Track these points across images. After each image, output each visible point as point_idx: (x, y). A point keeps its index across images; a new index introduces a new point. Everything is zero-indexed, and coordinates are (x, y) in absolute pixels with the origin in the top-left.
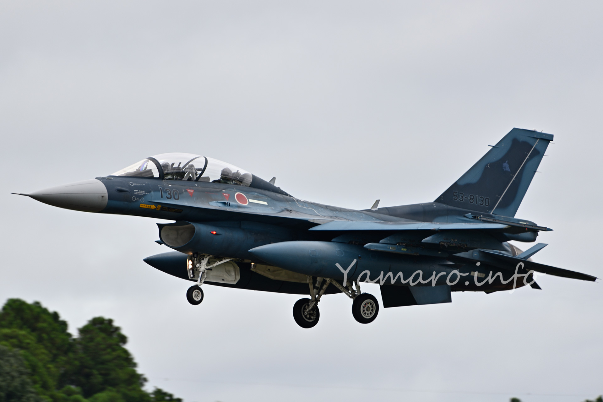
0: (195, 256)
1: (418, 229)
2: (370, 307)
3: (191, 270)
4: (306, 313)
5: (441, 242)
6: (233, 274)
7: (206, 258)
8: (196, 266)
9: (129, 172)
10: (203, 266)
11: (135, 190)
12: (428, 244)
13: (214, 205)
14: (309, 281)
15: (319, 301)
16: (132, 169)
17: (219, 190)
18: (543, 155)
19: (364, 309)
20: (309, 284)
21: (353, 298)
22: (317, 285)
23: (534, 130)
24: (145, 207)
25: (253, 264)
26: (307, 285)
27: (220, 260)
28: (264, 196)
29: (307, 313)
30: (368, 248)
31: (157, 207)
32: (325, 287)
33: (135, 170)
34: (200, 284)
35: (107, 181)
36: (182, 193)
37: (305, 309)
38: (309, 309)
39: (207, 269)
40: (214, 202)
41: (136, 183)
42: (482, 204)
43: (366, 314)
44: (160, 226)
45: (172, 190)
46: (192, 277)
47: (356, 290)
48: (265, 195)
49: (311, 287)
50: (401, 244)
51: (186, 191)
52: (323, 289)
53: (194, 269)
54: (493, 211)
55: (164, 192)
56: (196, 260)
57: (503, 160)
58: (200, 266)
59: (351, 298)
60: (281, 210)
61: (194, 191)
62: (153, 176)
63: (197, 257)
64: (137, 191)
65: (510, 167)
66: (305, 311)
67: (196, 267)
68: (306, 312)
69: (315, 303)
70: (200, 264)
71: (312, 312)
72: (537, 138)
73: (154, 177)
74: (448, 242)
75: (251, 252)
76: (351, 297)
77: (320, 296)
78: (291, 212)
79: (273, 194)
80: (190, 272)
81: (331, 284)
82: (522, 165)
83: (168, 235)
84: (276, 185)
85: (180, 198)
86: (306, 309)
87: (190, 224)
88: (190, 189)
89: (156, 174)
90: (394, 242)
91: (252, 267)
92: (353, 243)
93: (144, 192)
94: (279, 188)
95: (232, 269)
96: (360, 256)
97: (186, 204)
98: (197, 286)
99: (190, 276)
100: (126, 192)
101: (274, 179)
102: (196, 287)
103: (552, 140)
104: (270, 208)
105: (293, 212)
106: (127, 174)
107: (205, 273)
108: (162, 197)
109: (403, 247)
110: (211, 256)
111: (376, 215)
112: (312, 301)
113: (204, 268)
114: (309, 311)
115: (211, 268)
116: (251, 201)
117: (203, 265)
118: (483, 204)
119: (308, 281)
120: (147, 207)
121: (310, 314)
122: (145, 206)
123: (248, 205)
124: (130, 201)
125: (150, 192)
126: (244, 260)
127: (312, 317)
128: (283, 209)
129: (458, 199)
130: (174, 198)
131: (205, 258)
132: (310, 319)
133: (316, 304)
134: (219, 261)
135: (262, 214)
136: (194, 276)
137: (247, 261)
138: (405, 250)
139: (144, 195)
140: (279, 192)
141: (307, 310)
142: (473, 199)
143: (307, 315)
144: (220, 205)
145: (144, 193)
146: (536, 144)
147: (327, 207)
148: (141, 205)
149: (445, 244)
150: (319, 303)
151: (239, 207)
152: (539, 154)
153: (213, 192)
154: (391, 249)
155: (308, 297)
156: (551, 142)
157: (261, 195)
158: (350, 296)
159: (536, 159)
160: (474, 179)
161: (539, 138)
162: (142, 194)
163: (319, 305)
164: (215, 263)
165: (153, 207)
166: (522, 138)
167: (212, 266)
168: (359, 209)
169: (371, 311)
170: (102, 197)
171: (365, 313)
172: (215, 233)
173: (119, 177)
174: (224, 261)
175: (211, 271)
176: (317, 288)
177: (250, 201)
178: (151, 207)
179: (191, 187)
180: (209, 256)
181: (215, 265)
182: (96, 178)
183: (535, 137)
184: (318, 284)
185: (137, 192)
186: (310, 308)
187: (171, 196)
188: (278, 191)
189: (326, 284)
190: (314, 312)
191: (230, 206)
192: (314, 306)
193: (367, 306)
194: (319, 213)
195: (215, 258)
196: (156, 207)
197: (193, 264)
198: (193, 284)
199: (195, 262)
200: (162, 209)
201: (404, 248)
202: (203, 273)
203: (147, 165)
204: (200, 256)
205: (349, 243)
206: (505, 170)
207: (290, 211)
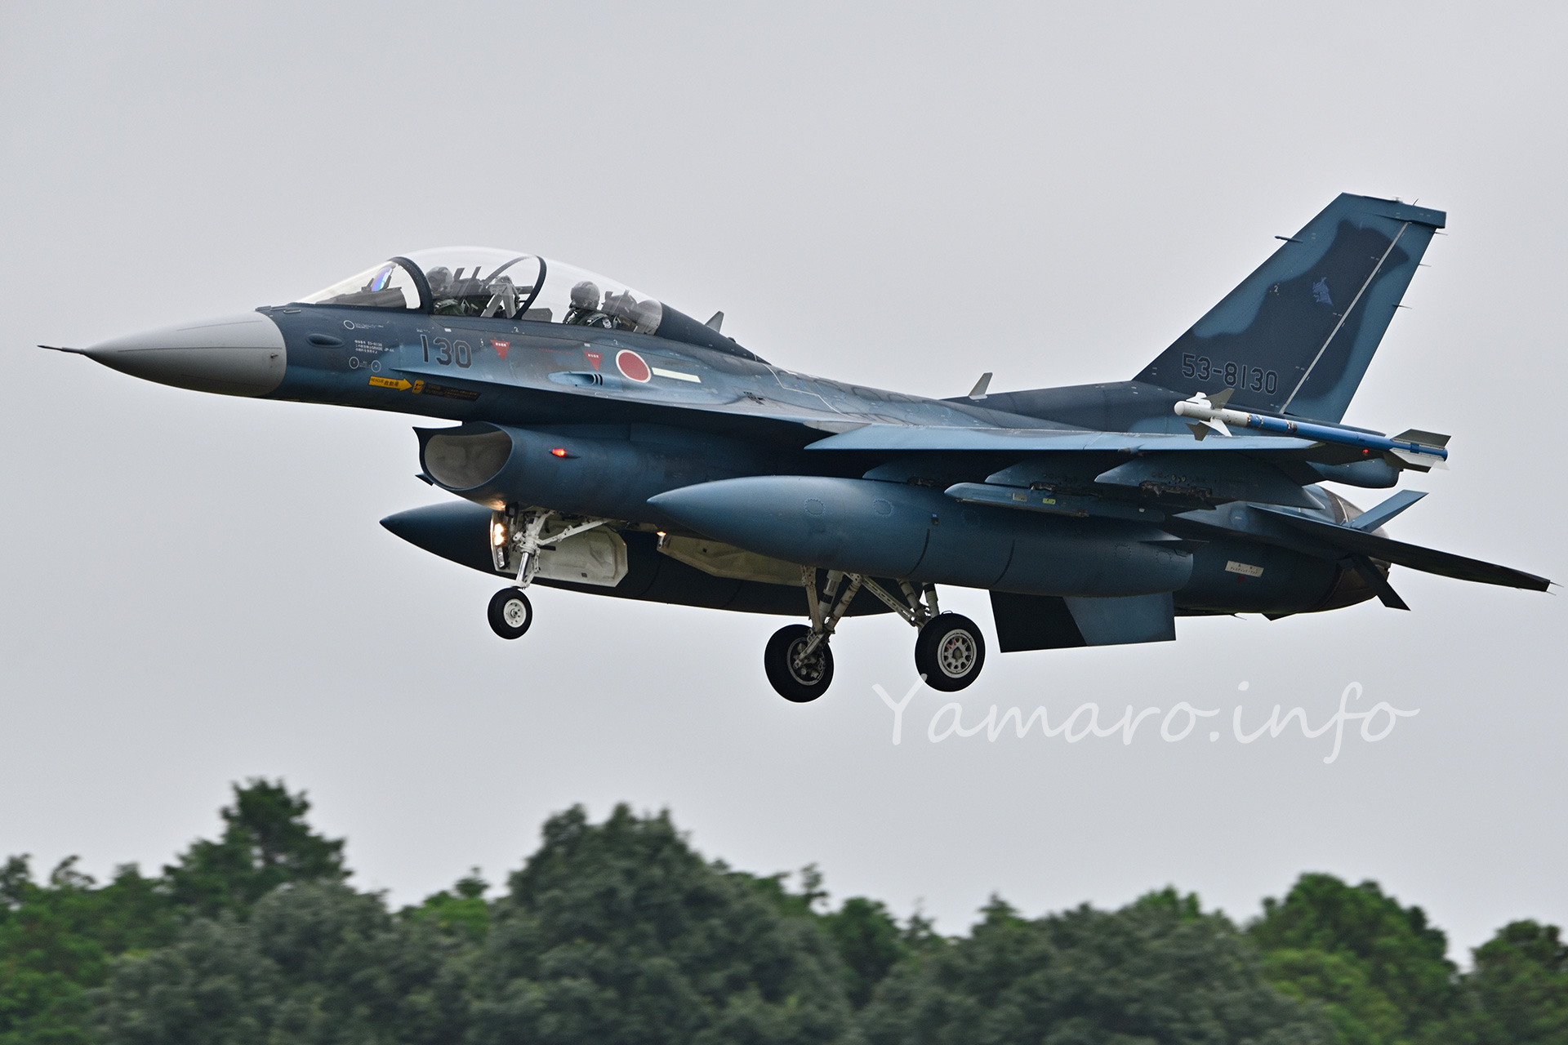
0: (512, 512)
1: (1086, 448)
2: (963, 648)
3: (501, 549)
4: (798, 664)
5: (1146, 482)
6: (610, 559)
7: (539, 517)
8: (514, 539)
9: (344, 295)
10: (531, 539)
11: (356, 341)
12: (1110, 489)
13: (560, 382)
14: (806, 580)
15: (833, 632)
16: (349, 285)
17: (573, 343)
18: (1419, 264)
19: (946, 654)
20: (808, 589)
21: (918, 625)
22: (827, 591)
23: (1395, 200)
24: (382, 385)
25: (661, 534)
26: (802, 591)
27: (575, 524)
28: (691, 360)
29: (800, 663)
30: (957, 495)
31: (412, 384)
32: (847, 596)
33: (360, 290)
34: (525, 585)
35: (287, 318)
36: (480, 348)
37: (796, 652)
38: (806, 652)
39: (541, 547)
40: (563, 373)
41: (361, 323)
42: (1258, 389)
43: (952, 668)
44: (423, 435)
45: (452, 343)
46: (504, 568)
47: (927, 605)
48: (694, 357)
49: (812, 595)
50: (1041, 488)
51: (489, 345)
52: (842, 602)
53: (509, 548)
54: (1285, 406)
55: (431, 345)
56: (515, 523)
57: (1311, 276)
58: (523, 539)
59: (914, 626)
60: (735, 397)
61: (511, 345)
62: (406, 306)
63: (517, 516)
64: (363, 344)
65: (1332, 294)
66: (795, 657)
67: (513, 542)
68: (797, 661)
69: (821, 636)
70: (525, 532)
71: (813, 661)
72: (1406, 221)
73: (408, 307)
74: (1162, 484)
75: (653, 505)
76: (913, 624)
77: (835, 620)
78: (760, 403)
79: (715, 355)
80: (497, 553)
81: (862, 590)
82: (1364, 288)
83: (443, 458)
84: (725, 331)
85: (472, 361)
86: (799, 654)
87: (499, 430)
88: (500, 340)
89: (413, 300)
90: (1023, 482)
91: (661, 543)
92: (920, 483)
93: (381, 345)
94: (733, 340)
95: (606, 547)
96: (935, 516)
97: (489, 378)
98: (515, 588)
99: (498, 564)
100: (331, 346)
101: (719, 316)
102: (514, 593)
103: (1440, 225)
104: (707, 390)
105: (766, 402)
106: (337, 298)
107: (536, 557)
108: (426, 360)
109: (1048, 494)
110: (551, 513)
111: (980, 411)
112: (815, 633)
113: (534, 543)
114: (806, 658)
115: (553, 545)
116: (657, 371)
117: (530, 535)
118: (1260, 387)
119: (804, 581)
120: (388, 386)
121: (808, 666)
122: (382, 381)
123: (649, 382)
124: (344, 368)
125: (395, 346)
126: (637, 524)
127: (815, 675)
128: (741, 393)
129: (1196, 374)
130: (458, 362)
131: (536, 519)
132: (808, 678)
133: (825, 640)
134: (574, 527)
135: (686, 407)
136: (507, 565)
137: (645, 527)
138: (1052, 502)
139: (381, 354)
140: (733, 350)
141: (802, 655)
142: (1233, 374)
143: (800, 669)
144: (578, 381)
145: (381, 349)
146: (1399, 236)
147: (855, 392)
148: (373, 380)
149: (1155, 488)
150: (832, 637)
151: (626, 387)
152: (1405, 263)
153: (558, 348)
154: (1016, 498)
155: (805, 621)
156: (1437, 230)
157: (683, 358)
158: (910, 621)
159: (1398, 273)
160: (1237, 323)
161: (1408, 221)
162: (375, 350)
163: (834, 642)
164: (561, 532)
165: (404, 384)
166: (1362, 221)
167: (555, 540)
168: (937, 397)
169: (964, 660)
170: (272, 357)
171: (949, 665)
172: (562, 453)
173: (318, 306)
174: (585, 527)
175: (553, 552)
176: (827, 599)
177: (655, 373)
178: (397, 384)
179: (504, 335)
180: (546, 512)
181: (562, 536)
182: (259, 310)
183: (1397, 217)
184: (829, 590)
185: (362, 346)
186: (810, 649)
187: (449, 356)
188: (729, 347)
189: (850, 589)
190: (818, 660)
191: (601, 384)
192: (820, 645)
193: (953, 647)
194: (833, 404)
195: (563, 519)
196: (410, 386)
197: (506, 534)
198: (507, 583)
199: (512, 529)
200: (427, 390)
201: (1049, 497)
202: (531, 556)
203: (390, 278)
204: (525, 513)
205: (908, 483)
206: (1318, 301)
207: (760, 400)
